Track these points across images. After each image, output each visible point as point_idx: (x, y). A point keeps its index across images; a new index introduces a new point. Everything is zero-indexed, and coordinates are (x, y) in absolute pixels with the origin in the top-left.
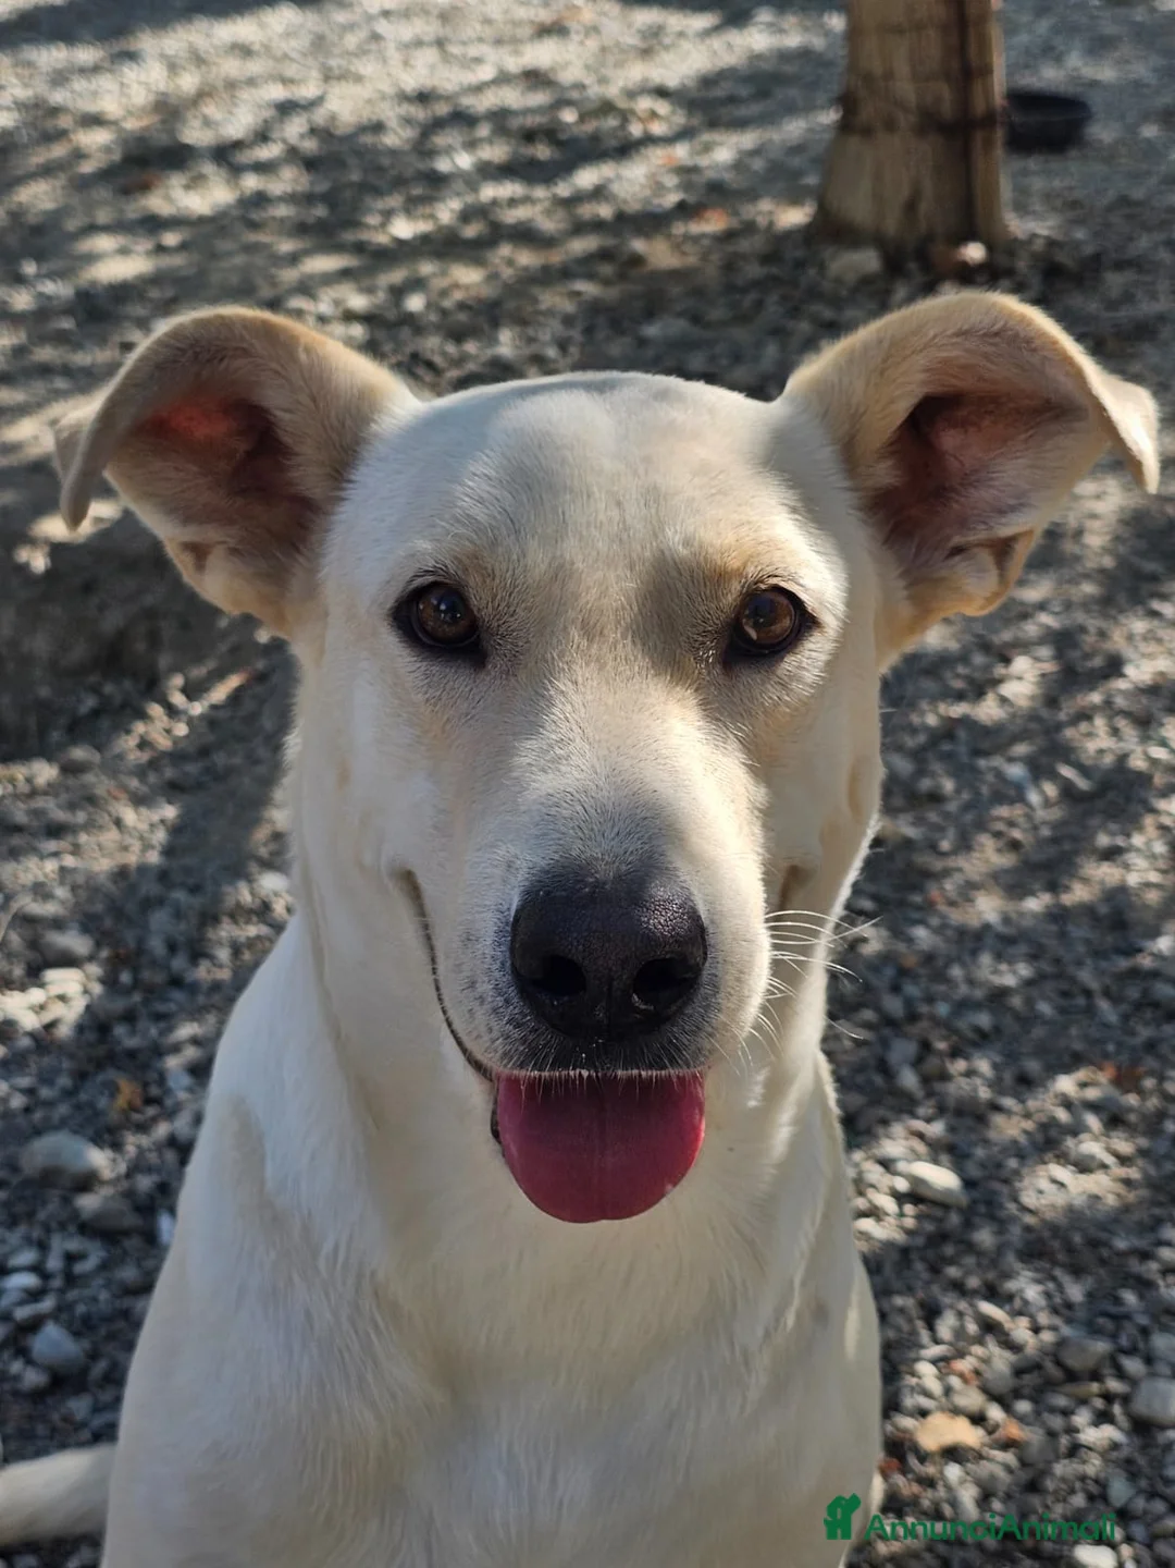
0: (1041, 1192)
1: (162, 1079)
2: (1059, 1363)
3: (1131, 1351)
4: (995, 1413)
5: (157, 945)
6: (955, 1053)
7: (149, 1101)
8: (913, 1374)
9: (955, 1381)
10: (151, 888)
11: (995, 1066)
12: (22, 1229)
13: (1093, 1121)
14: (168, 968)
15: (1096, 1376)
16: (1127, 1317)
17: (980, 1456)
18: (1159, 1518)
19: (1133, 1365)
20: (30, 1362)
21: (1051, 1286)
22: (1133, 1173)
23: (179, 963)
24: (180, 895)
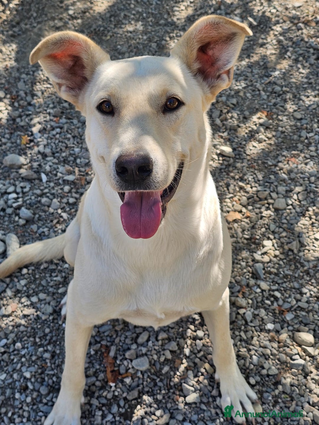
0: (251, 150)
1: (32, 135)
2: (257, 197)
3: (274, 191)
4: (244, 210)
5: (22, 93)
6: (228, 112)
7: (31, 141)
8: (225, 202)
9: (234, 203)
10: (15, 74)
11: (238, 115)
12: (8, 181)
13: (262, 129)
14: (26, 101)
15: (266, 199)
16: (272, 183)
17: (241, 221)
18: (281, 233)
19: (274, 195)
20: (20, 218)
21: (255, 176)
22: (272, 142)
23: (29, 98)
24: (24, 76)
